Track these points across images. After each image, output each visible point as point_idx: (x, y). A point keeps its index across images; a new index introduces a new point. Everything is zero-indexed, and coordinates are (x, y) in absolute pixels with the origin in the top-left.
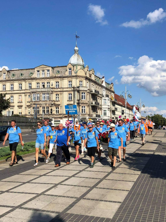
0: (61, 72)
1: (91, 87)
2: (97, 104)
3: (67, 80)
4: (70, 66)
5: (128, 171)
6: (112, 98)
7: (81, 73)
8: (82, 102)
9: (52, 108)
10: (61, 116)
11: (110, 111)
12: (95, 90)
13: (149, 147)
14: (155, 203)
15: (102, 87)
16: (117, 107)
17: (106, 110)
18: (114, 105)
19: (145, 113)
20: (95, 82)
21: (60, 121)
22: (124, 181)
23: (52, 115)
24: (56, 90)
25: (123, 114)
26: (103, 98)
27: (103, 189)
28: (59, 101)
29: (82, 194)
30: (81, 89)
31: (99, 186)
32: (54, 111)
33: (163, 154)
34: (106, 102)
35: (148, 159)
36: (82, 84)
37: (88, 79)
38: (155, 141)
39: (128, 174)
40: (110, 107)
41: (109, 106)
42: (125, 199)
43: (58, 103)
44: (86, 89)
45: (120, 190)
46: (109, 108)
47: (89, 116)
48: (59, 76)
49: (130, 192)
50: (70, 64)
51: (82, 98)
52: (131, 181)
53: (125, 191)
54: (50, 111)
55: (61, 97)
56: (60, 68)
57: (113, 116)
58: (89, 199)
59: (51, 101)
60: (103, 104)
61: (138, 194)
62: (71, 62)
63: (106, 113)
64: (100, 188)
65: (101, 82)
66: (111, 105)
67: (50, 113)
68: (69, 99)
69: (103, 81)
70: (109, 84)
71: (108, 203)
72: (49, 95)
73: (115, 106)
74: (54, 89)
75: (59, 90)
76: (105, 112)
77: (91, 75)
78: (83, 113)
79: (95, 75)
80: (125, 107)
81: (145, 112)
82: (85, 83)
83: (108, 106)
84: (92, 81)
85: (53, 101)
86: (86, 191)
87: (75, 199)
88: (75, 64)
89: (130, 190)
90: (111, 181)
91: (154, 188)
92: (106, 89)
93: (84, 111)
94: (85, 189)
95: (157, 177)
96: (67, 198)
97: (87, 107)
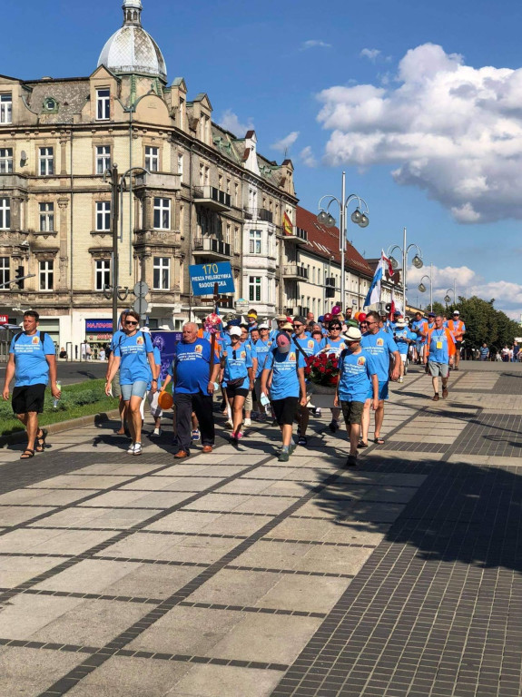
0: (62, 106)
1: (195, 174)
2: (221, 252)
3: (90, 140)
4: (101, 78)
5: (329, 531)
6: (287, 224)
7: (153, 111)
8: (153, 240)
9: (25, 264)
10: (65, 299)
11: (277, 280)
12: (215, 190)
13: (426, 431)
14: (434, 671)
15: (245, 175)
16: (305, 267)
17: (258, 278)
18: (293, 256)
19: (423, 291)
20: (213, 155)
21: (56, 321)
22: (307, 573)
23: (21, 294)
24: (40, 184)
25: (330, 293)
26: (248, 226)
27: (213, 611)
28: (55, 234)
29: (120, 631)
30: (152, 181)
31: (196, 597)
32: (30, 276)
33: (484, 463)
34: (259, 242)
35: (418, 480)
36: (155, 162)
37: (183, 140)
38: (453, 405)
39: (327, 544)
40: (277, 262)
41: (273, 259)
42: (305, 650)
43: (51, 242)
44: (172, 183)
45: (288, 613)
46: (270, 270)
47: (186, 299)
48: (54, 121)
49: (329, 622)
50: (102, 72)
51: (157, 224)
52: (336, 575)
53: (308, 618)
54: (13, 276)
55: (63, 218)
56: (60, 86)
57: (288, 303)
58: (147, 655)
59: (18, 234)
60: (246, 250)
61: (365, 630)
62: (106, 59)
63: (258, 288)
64: (199, 605)
65: (239, 154)
66: (281, 257)
67: (14, 286)
68: (100, 227)
69: (247, 152)
70: (273, 164)
71: (227, 668)
72: (8, 205)
73: (297, 260)
74: (30, 182)
75: (55, 184)
76: (255, 284)
77: (197, 120)
78: (161, 288)
79: (213, 124)
80: (337, 265)
81: (422, 288)
82: (168, 155)
83: (268, 258)
84: (200, 148)
85: (27, 234)
86: (136, 619)
87: (84, 656)
88: (125, 70)
89: (328, 612)
90: (253, 575)
91: (432, 604)
92: (261, 184)
93: (166, 280)
94: (134, 612)
95: (449, 557)
96: (49, 651)
97: (178, 261)
